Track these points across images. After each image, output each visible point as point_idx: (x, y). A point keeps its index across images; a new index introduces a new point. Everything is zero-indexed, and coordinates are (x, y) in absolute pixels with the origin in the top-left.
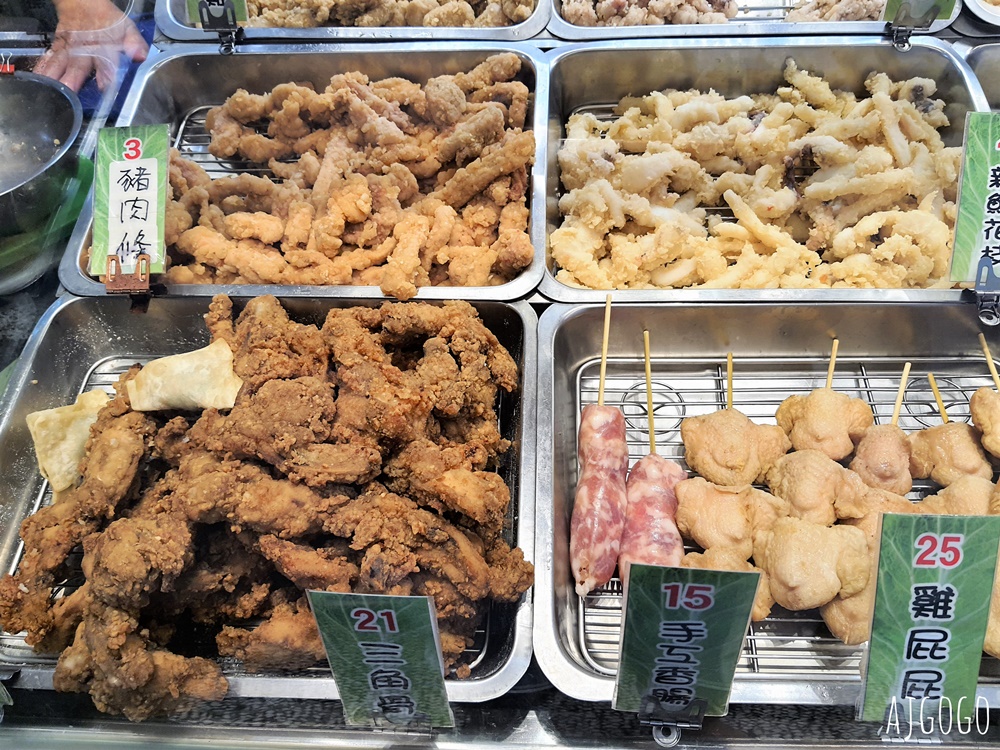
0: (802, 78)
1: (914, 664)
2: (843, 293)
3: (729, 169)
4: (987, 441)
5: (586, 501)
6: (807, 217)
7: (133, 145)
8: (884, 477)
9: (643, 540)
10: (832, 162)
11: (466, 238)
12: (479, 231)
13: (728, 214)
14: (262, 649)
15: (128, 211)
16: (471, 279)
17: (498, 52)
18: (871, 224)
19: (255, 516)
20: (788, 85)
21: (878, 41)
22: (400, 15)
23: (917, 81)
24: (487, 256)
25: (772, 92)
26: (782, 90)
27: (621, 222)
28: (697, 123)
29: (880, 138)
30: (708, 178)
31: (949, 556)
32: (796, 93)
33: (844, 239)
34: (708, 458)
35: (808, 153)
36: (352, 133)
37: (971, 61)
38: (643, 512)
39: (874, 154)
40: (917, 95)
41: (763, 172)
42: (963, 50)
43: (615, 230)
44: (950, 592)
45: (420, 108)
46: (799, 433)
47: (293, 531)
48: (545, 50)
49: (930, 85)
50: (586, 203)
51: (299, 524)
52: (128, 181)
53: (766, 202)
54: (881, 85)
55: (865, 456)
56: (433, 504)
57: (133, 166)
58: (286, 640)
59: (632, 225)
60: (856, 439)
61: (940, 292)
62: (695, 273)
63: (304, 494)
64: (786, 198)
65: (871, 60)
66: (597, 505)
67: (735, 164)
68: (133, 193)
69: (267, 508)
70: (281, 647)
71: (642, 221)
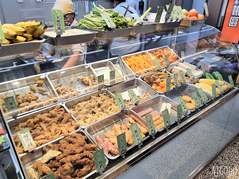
0: (93, 97)
1: (137, 138)
2: (111, 115)
3: (91, 109)
4: (131, 122)
5: (102, 145)
6: (103, 110)
7: (23, 132)
8: (125, 129)
9: (109, 146)
10: (102, 104)
11: (68, 127)
12: (70, 125)
13: (95, 113)
14: (83, 172)
15: (27, 140)
16: (73, 131)
17: (57, 106)
18: (109, 108)
19: (75, 159)
20: (92, 98)
21: (98, 91)
22: (39, 106)
23: (104, 93)
24: (73, 128)
25: (90, 99)
26: (91, 99)
27: (85, 118)
28: (85, 105)
29: (105, 100)
30: (90, 110)
31: (135, 127)
32: (93, 99)
33: (108, 111)
34: (110, 136)
35: (99, 104)
36: (44, 122)
37: (108, 89)
38: (107, 144)
39: (105, 101)
40: (105, 95)
41: (96, 107)
42: (106, 89)
43: (84, 119)
44: (136, 130)
45: (50, 116)
46: (116, 130)
47: (80, 159)
48: (63, 103)
49: (105, 93)
50: (80, 117)
51: (80, 158)
52: (25, 137)
53: (98, 110)
54: (101, 95)
55: (123, 128)
56: (91, 149)
57: (25, 134)
58: (85, 170)
59: (86, 118)
60: (121, 128)
61: (119, 112)
62: (95, 120)
63: (78, 154)
64: (100, 109)
65: (98, 93)
66: (103, 145)
67: (92, 108)
68: (27, 138)
69: (76, 157)
70: (85, 171)
71: (87, 117)
